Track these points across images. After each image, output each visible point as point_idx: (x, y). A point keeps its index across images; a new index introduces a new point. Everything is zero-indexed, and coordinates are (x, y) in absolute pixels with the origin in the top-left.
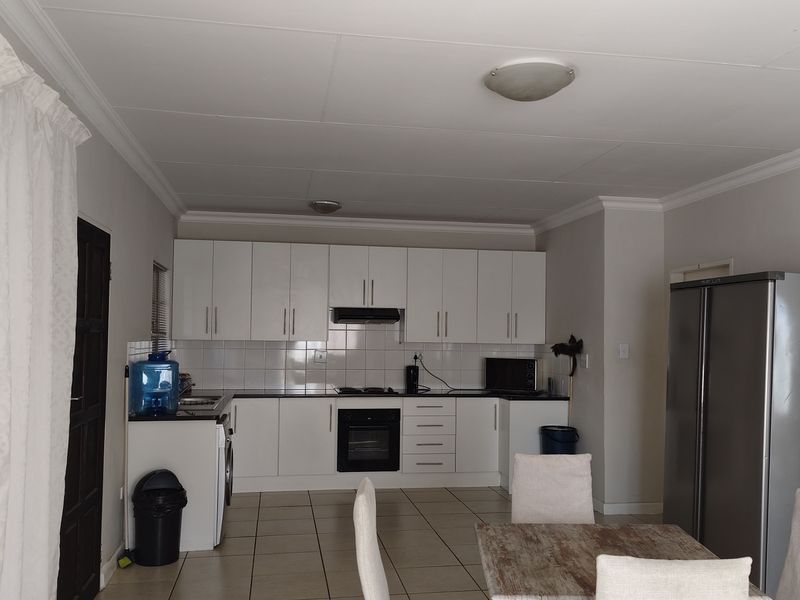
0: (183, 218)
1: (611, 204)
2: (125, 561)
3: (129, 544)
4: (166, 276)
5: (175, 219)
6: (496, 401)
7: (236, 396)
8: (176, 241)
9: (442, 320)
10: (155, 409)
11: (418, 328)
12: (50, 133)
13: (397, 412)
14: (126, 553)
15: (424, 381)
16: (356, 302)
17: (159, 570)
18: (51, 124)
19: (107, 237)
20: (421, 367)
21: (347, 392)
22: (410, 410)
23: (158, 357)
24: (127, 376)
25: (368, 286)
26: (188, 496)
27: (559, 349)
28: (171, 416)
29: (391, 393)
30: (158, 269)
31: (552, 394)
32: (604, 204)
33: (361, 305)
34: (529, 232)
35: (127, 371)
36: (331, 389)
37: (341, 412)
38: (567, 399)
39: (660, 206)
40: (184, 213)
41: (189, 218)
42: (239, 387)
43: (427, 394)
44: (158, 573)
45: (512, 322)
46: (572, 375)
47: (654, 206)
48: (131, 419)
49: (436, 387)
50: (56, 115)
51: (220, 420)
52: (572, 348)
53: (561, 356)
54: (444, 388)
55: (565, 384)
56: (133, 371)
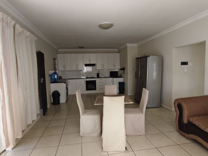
0: (59, 50)
1: (128, 45)
2: (52, 104)
3: (52, 102)
4: (56, 60)
5: (57, 51)
6: (112, 78)
7: (69, 79)
8: (58, 54)
9: (103, 66)
10: (54, 81)
11: (99, 67)
12: (29, 39)
13: (95, 81)
14: (52, 103)
15: (100, 76)
16: (88, 63)
17: (57, 105)
18: (29, 37)
19: (43, 54)
20: (99, 73)
21: (87, 78)
22: (98, 80)
23: (55, 73)
24: (49, 76)
25: (90, 60)
26: (60, 94)
27: (121, 69)
28: (57, 82)
29: (94, 78)
30: (54, 59)
31: (121, 77)
32: (127, 45)
33: (89, 63)
34: (117, 50)
35: (49, 75)
36: (85, 77)
37: (86, 81)
38: (123, 77)
39: (136, 45)
40: (59, 49)
41: (60, 50)
42: (70, 78)
43: (101, 78)
44: (57, 106)
45: (114, 65)
46: (123, 73)
47: (135, 45)
48: (51, 83)
49: (102, 76)
50: (30, 36)
51: (65, 83)
52: (123, 69)
53: (122, 70)
54: (104, 77)
55: (123, 75)
56: (51, 76)
